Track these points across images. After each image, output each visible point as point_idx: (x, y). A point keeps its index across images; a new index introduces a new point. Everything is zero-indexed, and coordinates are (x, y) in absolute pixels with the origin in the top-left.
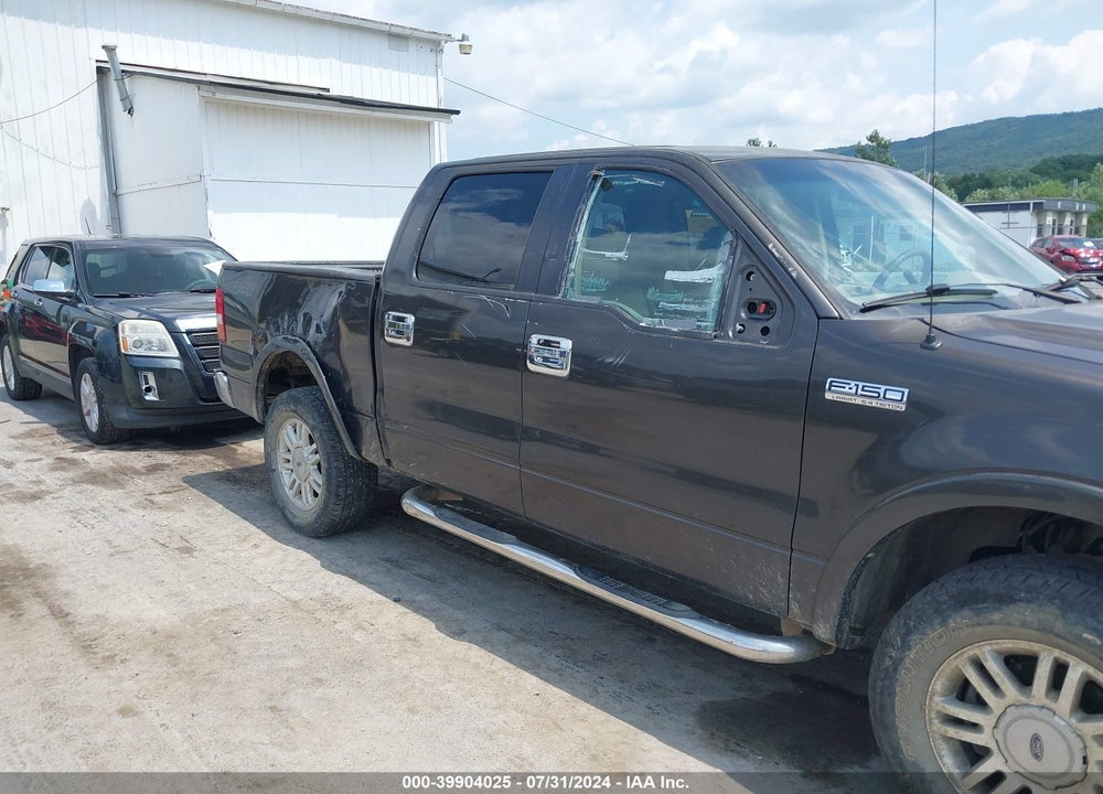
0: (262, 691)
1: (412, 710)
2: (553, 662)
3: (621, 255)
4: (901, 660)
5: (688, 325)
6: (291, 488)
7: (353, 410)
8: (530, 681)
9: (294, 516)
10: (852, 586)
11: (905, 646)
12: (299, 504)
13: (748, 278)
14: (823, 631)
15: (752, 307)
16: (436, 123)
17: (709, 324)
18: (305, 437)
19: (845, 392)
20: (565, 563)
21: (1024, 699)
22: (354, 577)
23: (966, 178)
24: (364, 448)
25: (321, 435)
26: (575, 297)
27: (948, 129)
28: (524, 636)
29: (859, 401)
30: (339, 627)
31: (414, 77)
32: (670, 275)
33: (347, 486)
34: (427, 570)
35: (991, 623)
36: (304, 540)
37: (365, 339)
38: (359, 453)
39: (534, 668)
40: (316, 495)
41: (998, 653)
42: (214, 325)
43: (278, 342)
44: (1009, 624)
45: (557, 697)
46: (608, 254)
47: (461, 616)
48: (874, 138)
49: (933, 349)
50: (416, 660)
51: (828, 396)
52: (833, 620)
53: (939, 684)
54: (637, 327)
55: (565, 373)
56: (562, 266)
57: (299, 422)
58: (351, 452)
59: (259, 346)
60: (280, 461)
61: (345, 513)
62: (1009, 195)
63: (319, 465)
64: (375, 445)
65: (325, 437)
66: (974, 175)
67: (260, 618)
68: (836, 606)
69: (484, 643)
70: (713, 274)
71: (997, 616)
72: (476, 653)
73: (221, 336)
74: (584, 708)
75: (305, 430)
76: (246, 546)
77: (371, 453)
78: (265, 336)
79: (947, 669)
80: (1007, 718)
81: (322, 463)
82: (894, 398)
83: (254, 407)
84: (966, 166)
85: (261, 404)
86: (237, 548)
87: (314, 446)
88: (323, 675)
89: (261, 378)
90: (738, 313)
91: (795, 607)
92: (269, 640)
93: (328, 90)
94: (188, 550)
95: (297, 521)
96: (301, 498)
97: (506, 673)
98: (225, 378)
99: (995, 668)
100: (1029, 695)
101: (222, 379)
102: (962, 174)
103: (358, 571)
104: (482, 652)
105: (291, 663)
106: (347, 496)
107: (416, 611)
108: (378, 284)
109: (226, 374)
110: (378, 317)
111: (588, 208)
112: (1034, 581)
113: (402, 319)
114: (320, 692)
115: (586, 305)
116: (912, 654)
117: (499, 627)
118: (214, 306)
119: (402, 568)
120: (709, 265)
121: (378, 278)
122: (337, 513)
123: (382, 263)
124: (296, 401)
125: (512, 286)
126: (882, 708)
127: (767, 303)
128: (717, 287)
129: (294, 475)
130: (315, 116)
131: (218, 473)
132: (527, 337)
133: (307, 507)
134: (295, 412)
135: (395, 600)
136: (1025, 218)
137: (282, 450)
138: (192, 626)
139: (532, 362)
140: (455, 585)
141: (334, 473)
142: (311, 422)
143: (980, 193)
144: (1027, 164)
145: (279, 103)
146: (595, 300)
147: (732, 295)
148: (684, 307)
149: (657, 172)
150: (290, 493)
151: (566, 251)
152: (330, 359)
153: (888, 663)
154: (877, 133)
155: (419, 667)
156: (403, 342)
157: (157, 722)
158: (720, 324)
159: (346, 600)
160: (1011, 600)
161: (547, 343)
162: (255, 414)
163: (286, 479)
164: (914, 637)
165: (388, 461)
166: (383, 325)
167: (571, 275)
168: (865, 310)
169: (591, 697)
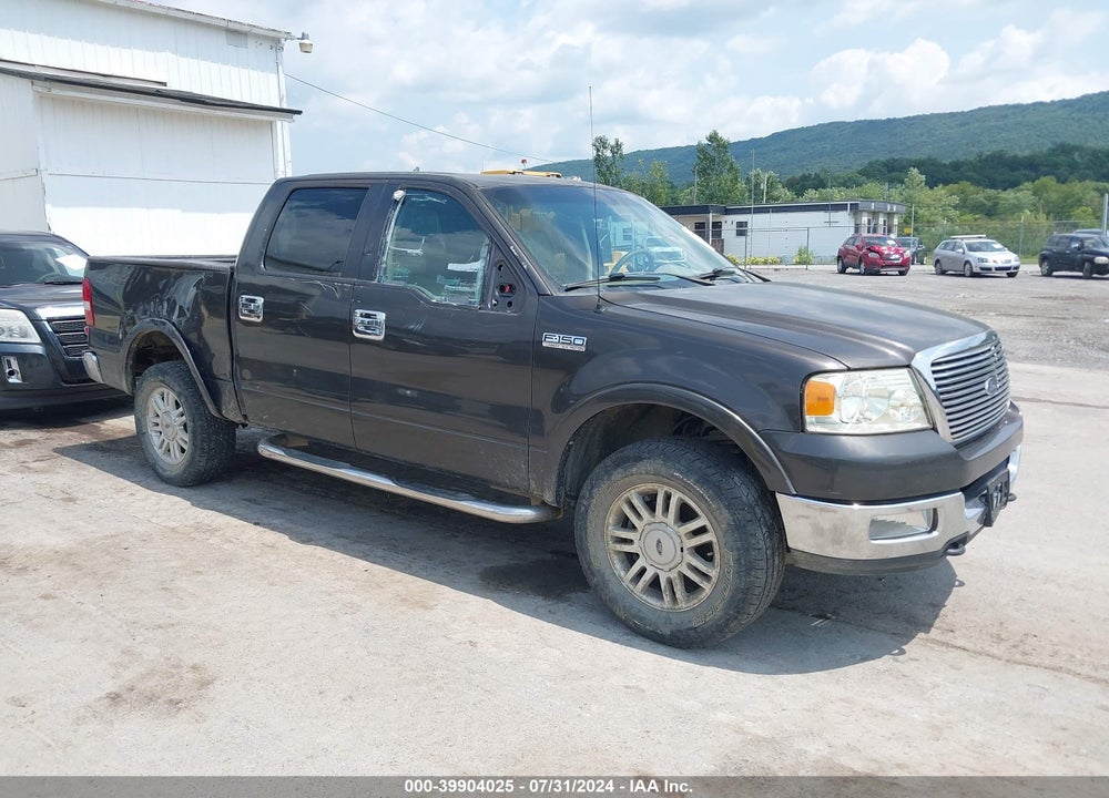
0: (154, 580)
1: (272, 584)
2: (380, 552)
3: (418, 251)
4: (589, 505)
5: (464, 301)
6: (161, 447)
7: (214, 377)
8: (362, 564)
9: (165, 470)
10: (563, 464)
11: (591, 497)
12: (168, 460)
13: (500, 269)
14: (549, 497)
15: (502, 289)
16: (279, 123)
17: (477, 299)
18: (172, 403)
19: (553, 341)
20: (386, 477)
21: (653, 520)
22: (220, 511)
23: (804, 178)
24: (224, 407)
25: (186, 400)
26: (388, 282)
27: (786, 131)
28: (359, 539)
29: (561, 347)
30: (211, 541)
31: (254, 74)
32: (451, 267)
33: (210, 441)
34: (280, 505)
35: (632, 475)
36: (174, 489)
37: (223, 322)
38: (220, 412)
39: (365, 557)
40: (183, 450)
41: (640, 494)
42: (83, 313)
43: (145, 324)
44: (641, 474)
45: (380, 571)
46: (409, 251)
47: (309, 531)
48: (713, 138)
49: (600, 313)
50: (273, 558)
51: (544, 344)
52: (553, 488)
53: (611, 519)
54: (429, 302)
55: (381, 337)
56: (377, 259)
57: (166, 391)
58: (213, 412)
59: (128, 329)
60: (150, 425)
61: (209, 464)
62: (837, 194)
63: (185, 426)
64: (233, 404)
65: (190, 400)
66: (810, 175)
67: (145, 539)
68: (554, 478)
69: (328, 545)
70: (477, 266)
71: (634, 470)
72: (320, 551)
73: (88, 321)
74: (399, 575)
75: (172, 396)
76: (123, 495)
77: (231, 412)
78: (133, 319)
79: (614, 508)
80: (645, 533)
81: (188, 425)
82: (578, 344)
83: (124, 382)
84: (803, 166)
85: (130, 379)
86: (115, 496)
87: (181, 409)
88: (202, 569)
89: (131, 355)
90: (494, 292)
91: (533, 485)
92: (154, 551)
93: (165, 84)
94: (72, 500)
95: (167, 474)
96: (170, 455)
97: (343, 561)
98: (94, 358)
99: (637, 503)
100: (654, 517)
101: (90, 360)
102: (800, 175)
103: (223, 507)
104: (326, 550)
105: (174, 564)
106: (210, 450)
107: (273, 530)
108: (232, 274)
109: (94, 354)
110: (233, 302)
111: (395, 217)
112: (653, 447)
113: (253, 301)
114: (201, 578)
115: (395, 288)
116: (594, 501)
117: (338, 536)
118: (82, 296)
119: (260, 504)
120: (476, 260)
121: (232, 268)
122: (202, 464)
123: (235, 257)
124: (164, 373)
125: (340, 274)
126: (581, 539)
127: (511, 286)
128: (480, 275)
129: (163, 437)
130: (154, 112)
131: (85, 445)
132: (351, 314)
133: (175, 462)
134: (164, 382)
135: (256, 524)
136: (844, 218)
137: (151, 414)
138: (88, 546)
139: (358, 331)
140: (304, 513)
141: (199, 430)
142: (178, 389)
143: (811, 193)
144: (858, 165)
145: (118, 99)
146: (401, 284)
147: (489, 280)
148: (460, 288)
149: (441, 193)
150: (160, 452)
151: (378, 249)
152: (193, 337)
153: (583, 508)
154: (716, 134)
155: (276, 561)
156: (255, 319)
157: (73, 601)
158: (483, 301)
159: (214, 525)
160: (641, 459)
161: (368, 316)
162: (124, 386)
163: (156, 440)
164: (595, 490)
165: (245, 417)
166: (237, 307)
167: (384, 266)
168: (568, 290)
169: (407, 569)
